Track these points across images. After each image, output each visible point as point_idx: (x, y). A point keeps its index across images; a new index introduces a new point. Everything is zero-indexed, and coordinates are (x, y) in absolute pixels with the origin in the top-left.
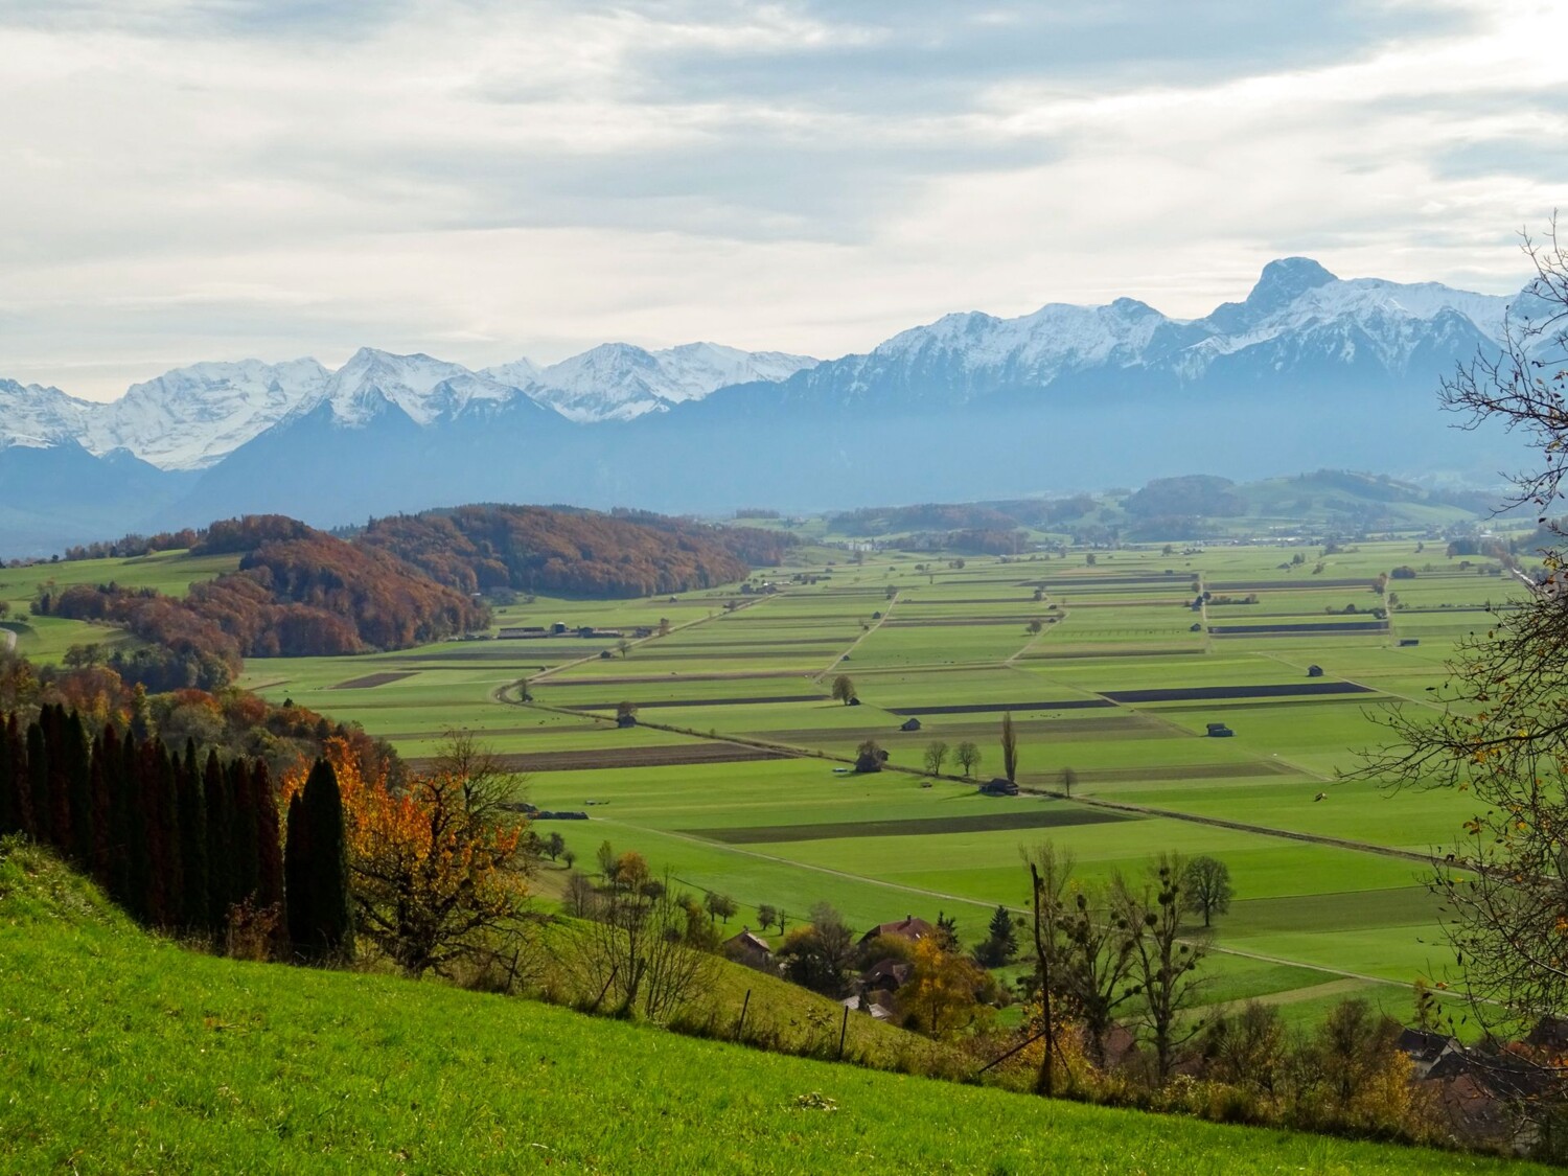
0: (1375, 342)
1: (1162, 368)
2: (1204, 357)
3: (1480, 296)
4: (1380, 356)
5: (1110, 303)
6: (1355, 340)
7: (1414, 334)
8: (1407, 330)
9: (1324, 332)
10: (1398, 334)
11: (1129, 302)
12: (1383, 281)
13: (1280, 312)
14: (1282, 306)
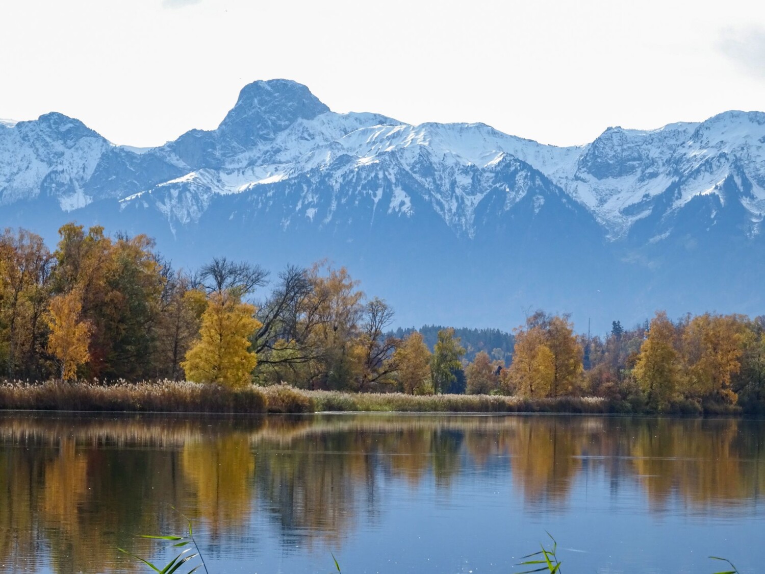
0: (428, 192)
1: (146, 205)
2: (195, 197)
3: (538, 145)
4: (437, 208)
5: (36, 118)
6: (406, 188)
7: (473, 185)
8: (465, 181)
9: (364, 175)
10: (453, 184)
11: (60, 119)
12: (386, 118)
13: (263, 147)
14: (266, 139)
